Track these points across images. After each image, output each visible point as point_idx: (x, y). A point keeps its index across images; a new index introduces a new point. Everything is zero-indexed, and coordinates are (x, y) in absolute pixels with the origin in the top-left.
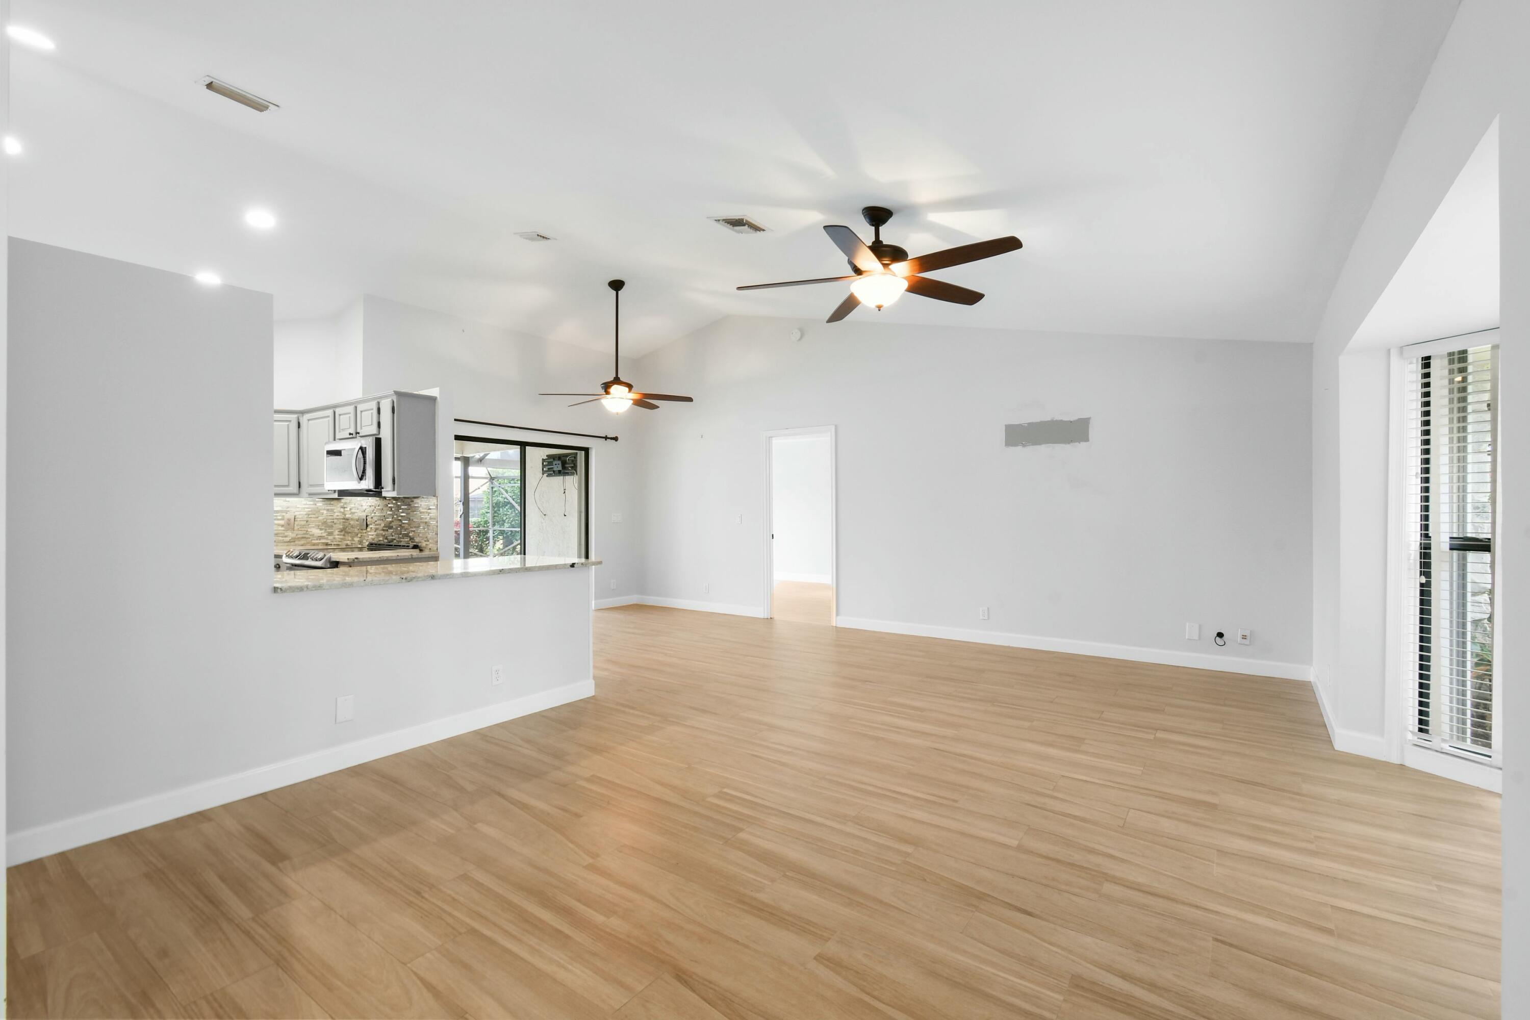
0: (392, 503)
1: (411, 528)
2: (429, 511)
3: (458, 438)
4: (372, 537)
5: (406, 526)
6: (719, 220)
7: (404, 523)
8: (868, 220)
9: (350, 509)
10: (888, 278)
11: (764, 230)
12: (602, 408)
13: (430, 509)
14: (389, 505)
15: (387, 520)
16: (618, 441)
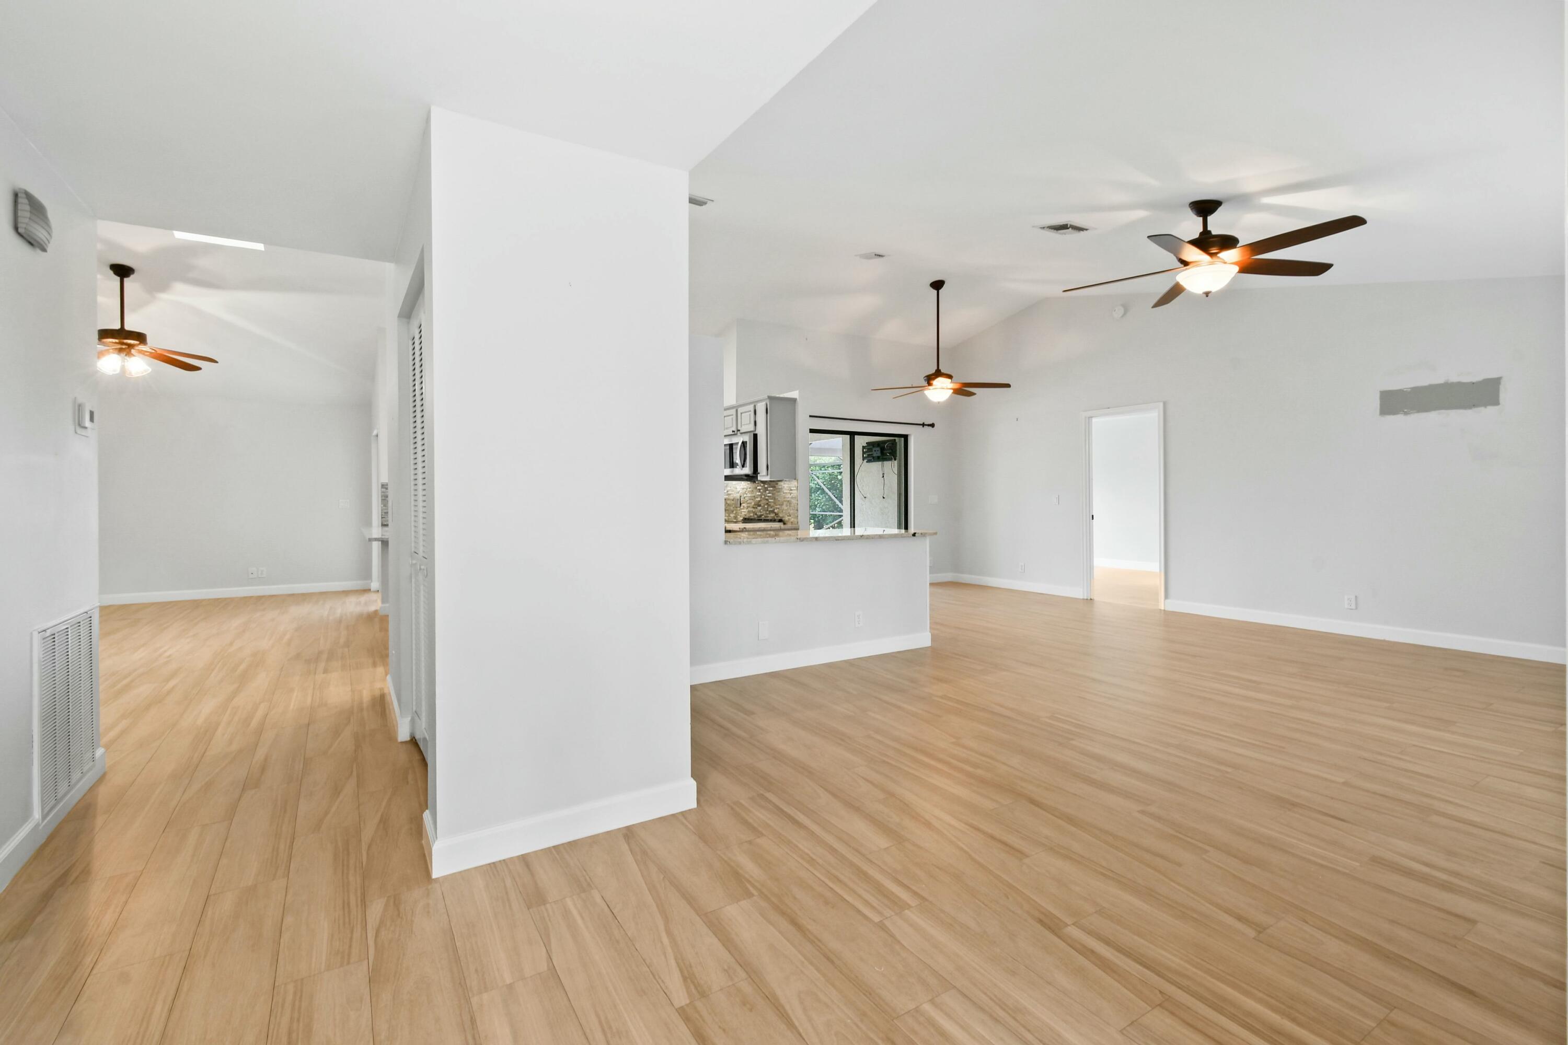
0: (761, 486)
1: (777, 505)
2: (791, 492)
3: (812, 431)
4: (745, 513)
5: (772, 504)
6: (1044, 228)
7: (770, 502)
8: (1194, 212)
9: (727, 491)
10: (1218, 266)
11: (1087, 230)
12: (925, 398)
13: (791, 490)
14: (758, 488)
15: (756, 499)
16: (934, 428)
